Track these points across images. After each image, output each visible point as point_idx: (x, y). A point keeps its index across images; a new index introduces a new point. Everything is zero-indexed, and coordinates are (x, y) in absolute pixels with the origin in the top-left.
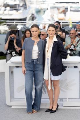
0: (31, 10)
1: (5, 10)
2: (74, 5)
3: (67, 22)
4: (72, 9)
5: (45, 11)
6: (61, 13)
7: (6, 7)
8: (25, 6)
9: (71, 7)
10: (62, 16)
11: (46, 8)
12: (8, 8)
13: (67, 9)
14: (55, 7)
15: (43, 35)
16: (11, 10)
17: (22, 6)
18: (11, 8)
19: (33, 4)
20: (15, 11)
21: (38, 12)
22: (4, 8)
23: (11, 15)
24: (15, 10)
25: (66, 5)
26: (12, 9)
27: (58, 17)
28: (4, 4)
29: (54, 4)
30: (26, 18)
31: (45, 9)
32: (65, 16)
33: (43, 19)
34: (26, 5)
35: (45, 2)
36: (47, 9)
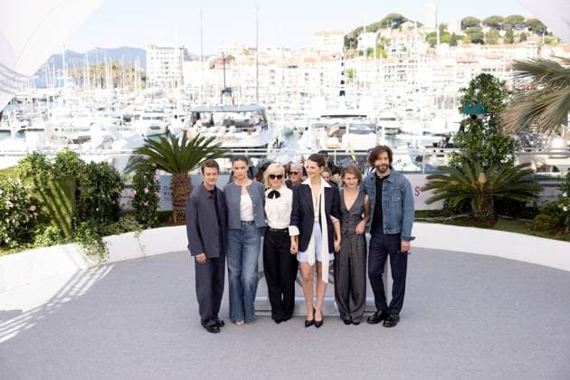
0: (275, 131)
1: (227, 131)
2: (357, 122)
3: (344, 151)
4: (352, 128)
5: (302, 134)
6: (332, 136)
7: (228, 127)
8: (264, 124)
9: (351, 125)
10: (334, 142)
11: (305, 127)
12: (232, 128)
13: (345, 128)
14: (320, 126)
15: (296, 173)
16: (237, 132)
17: (258, 124)
18: (237, 127)
19: (279, 119)
20: (245, 133)
21: (289, 134)
22: (224, 128)
23: (238, 139)
24: (245, 130)
25: (342, 121)
26: (240, 129)
27: (327, 143)
28: (225, 121)
29: (319, 119)
30: (267, 145)
31: (301, 128)
32: (340, 141)
33: (298, 146)
34: (266, 121)
35: (302, 117)
36: (307, 129)
